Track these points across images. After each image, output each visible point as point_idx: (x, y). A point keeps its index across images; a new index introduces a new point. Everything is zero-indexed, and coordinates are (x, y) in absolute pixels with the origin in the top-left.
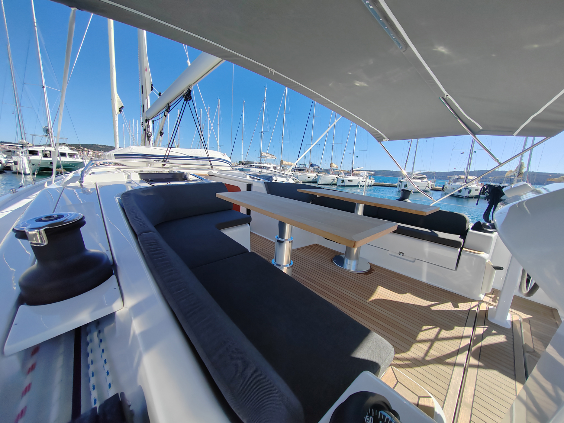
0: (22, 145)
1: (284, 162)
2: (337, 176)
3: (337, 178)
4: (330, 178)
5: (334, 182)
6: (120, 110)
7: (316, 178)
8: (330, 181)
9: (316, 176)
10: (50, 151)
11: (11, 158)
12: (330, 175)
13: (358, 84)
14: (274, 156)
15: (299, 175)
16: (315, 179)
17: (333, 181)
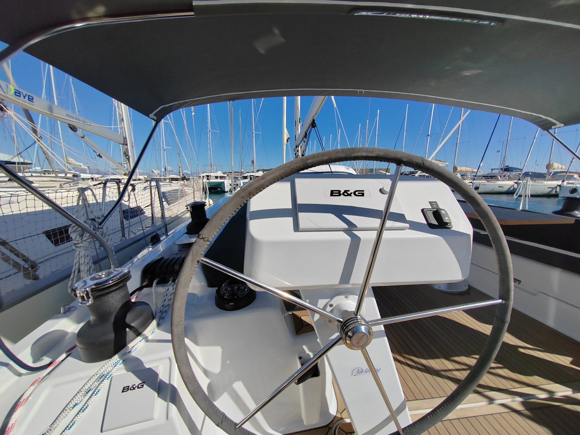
0: (241, 173)
1: (459, 169)
2: (560, 183)
3: (560, 186)
4: (545, 185)
5: (554, 192)
6: (287, 141)
7: (514, 187)
8: (546, 191)
9: (515, 184)
10: (253, 176)
11: (236, 182)
12: (546, 183)
13: (467, 73)
14: (445, 162)
15: (482, 184)
16: (512, 188)
17: (552, 191)
